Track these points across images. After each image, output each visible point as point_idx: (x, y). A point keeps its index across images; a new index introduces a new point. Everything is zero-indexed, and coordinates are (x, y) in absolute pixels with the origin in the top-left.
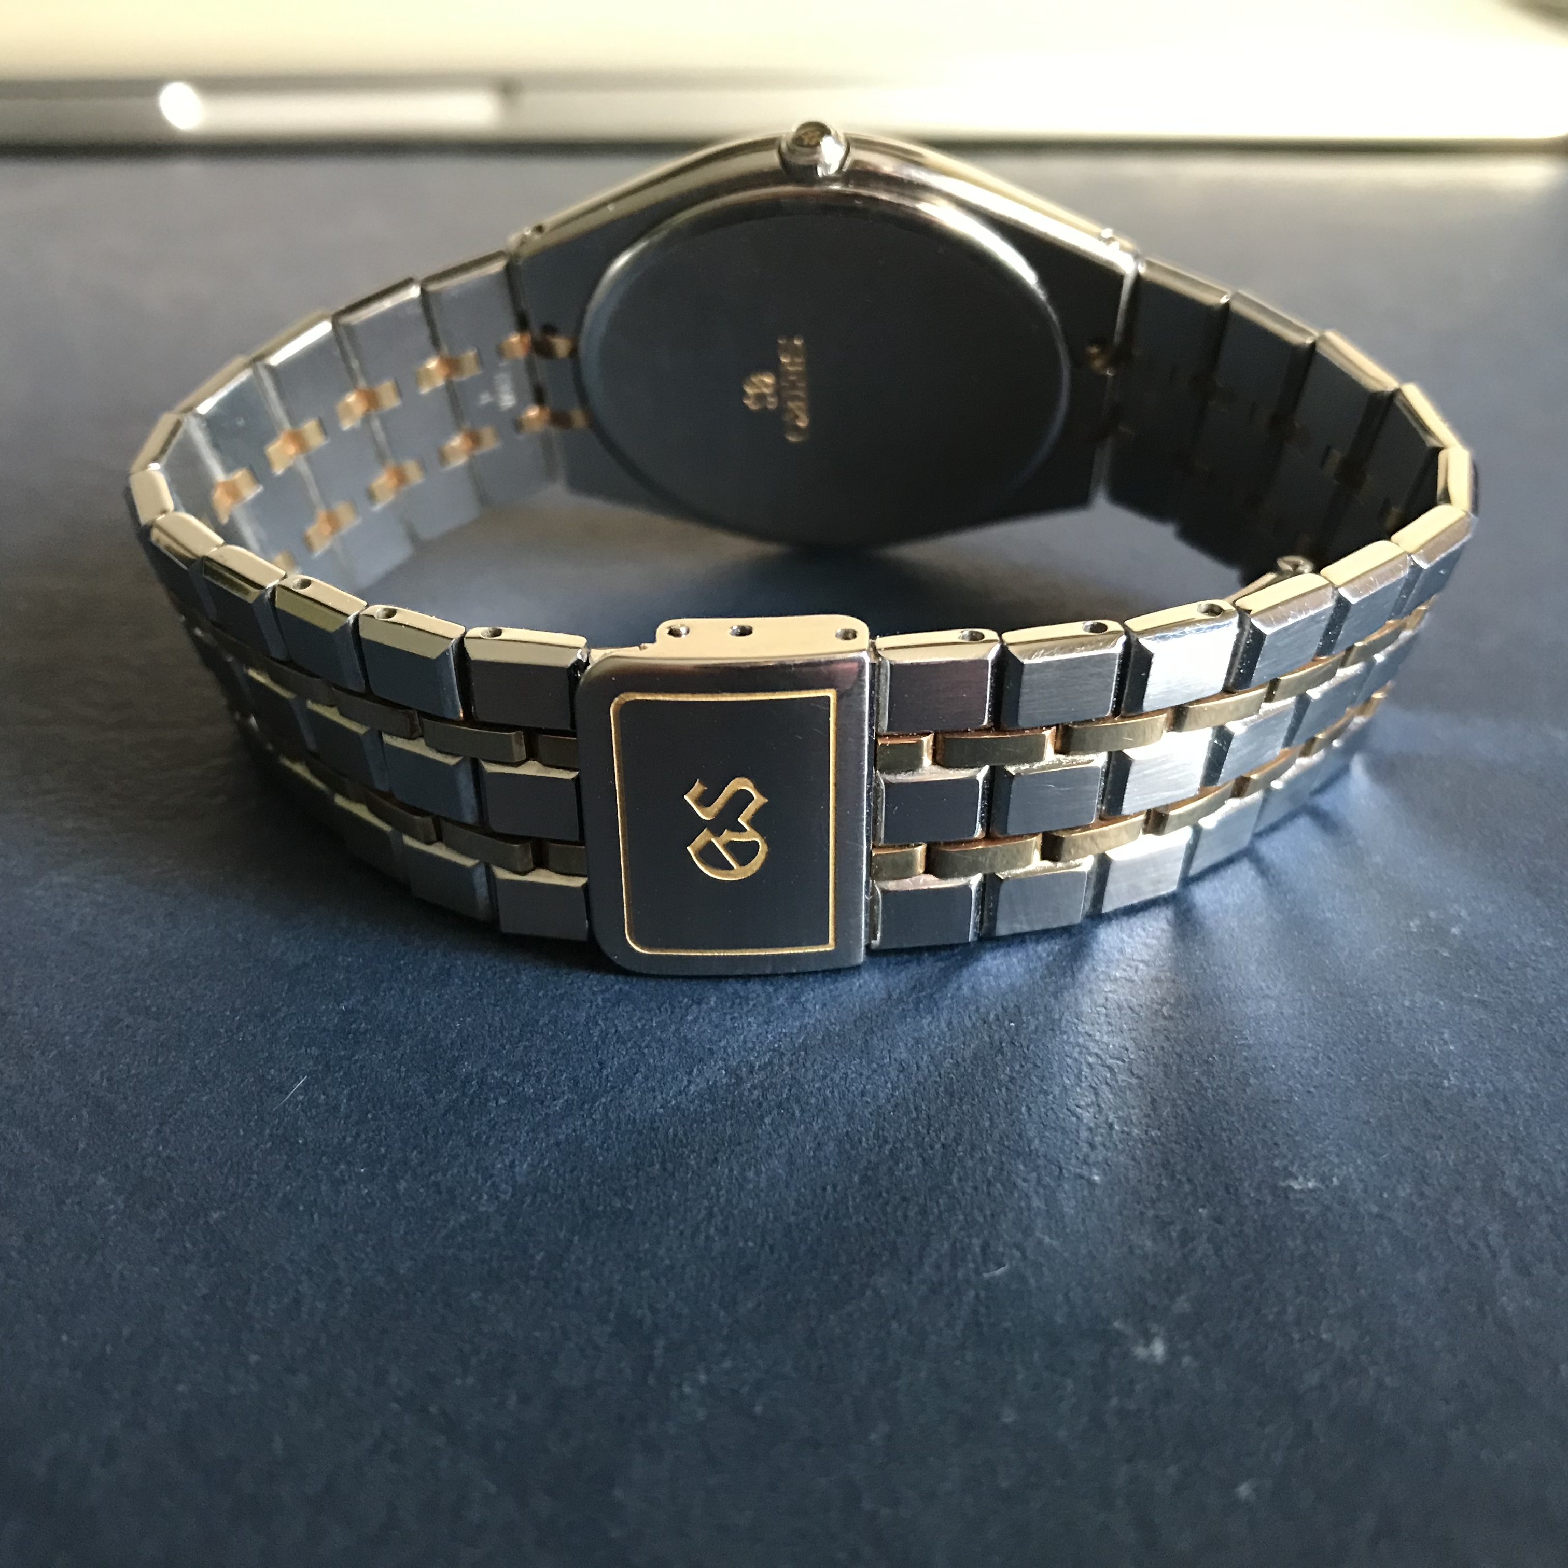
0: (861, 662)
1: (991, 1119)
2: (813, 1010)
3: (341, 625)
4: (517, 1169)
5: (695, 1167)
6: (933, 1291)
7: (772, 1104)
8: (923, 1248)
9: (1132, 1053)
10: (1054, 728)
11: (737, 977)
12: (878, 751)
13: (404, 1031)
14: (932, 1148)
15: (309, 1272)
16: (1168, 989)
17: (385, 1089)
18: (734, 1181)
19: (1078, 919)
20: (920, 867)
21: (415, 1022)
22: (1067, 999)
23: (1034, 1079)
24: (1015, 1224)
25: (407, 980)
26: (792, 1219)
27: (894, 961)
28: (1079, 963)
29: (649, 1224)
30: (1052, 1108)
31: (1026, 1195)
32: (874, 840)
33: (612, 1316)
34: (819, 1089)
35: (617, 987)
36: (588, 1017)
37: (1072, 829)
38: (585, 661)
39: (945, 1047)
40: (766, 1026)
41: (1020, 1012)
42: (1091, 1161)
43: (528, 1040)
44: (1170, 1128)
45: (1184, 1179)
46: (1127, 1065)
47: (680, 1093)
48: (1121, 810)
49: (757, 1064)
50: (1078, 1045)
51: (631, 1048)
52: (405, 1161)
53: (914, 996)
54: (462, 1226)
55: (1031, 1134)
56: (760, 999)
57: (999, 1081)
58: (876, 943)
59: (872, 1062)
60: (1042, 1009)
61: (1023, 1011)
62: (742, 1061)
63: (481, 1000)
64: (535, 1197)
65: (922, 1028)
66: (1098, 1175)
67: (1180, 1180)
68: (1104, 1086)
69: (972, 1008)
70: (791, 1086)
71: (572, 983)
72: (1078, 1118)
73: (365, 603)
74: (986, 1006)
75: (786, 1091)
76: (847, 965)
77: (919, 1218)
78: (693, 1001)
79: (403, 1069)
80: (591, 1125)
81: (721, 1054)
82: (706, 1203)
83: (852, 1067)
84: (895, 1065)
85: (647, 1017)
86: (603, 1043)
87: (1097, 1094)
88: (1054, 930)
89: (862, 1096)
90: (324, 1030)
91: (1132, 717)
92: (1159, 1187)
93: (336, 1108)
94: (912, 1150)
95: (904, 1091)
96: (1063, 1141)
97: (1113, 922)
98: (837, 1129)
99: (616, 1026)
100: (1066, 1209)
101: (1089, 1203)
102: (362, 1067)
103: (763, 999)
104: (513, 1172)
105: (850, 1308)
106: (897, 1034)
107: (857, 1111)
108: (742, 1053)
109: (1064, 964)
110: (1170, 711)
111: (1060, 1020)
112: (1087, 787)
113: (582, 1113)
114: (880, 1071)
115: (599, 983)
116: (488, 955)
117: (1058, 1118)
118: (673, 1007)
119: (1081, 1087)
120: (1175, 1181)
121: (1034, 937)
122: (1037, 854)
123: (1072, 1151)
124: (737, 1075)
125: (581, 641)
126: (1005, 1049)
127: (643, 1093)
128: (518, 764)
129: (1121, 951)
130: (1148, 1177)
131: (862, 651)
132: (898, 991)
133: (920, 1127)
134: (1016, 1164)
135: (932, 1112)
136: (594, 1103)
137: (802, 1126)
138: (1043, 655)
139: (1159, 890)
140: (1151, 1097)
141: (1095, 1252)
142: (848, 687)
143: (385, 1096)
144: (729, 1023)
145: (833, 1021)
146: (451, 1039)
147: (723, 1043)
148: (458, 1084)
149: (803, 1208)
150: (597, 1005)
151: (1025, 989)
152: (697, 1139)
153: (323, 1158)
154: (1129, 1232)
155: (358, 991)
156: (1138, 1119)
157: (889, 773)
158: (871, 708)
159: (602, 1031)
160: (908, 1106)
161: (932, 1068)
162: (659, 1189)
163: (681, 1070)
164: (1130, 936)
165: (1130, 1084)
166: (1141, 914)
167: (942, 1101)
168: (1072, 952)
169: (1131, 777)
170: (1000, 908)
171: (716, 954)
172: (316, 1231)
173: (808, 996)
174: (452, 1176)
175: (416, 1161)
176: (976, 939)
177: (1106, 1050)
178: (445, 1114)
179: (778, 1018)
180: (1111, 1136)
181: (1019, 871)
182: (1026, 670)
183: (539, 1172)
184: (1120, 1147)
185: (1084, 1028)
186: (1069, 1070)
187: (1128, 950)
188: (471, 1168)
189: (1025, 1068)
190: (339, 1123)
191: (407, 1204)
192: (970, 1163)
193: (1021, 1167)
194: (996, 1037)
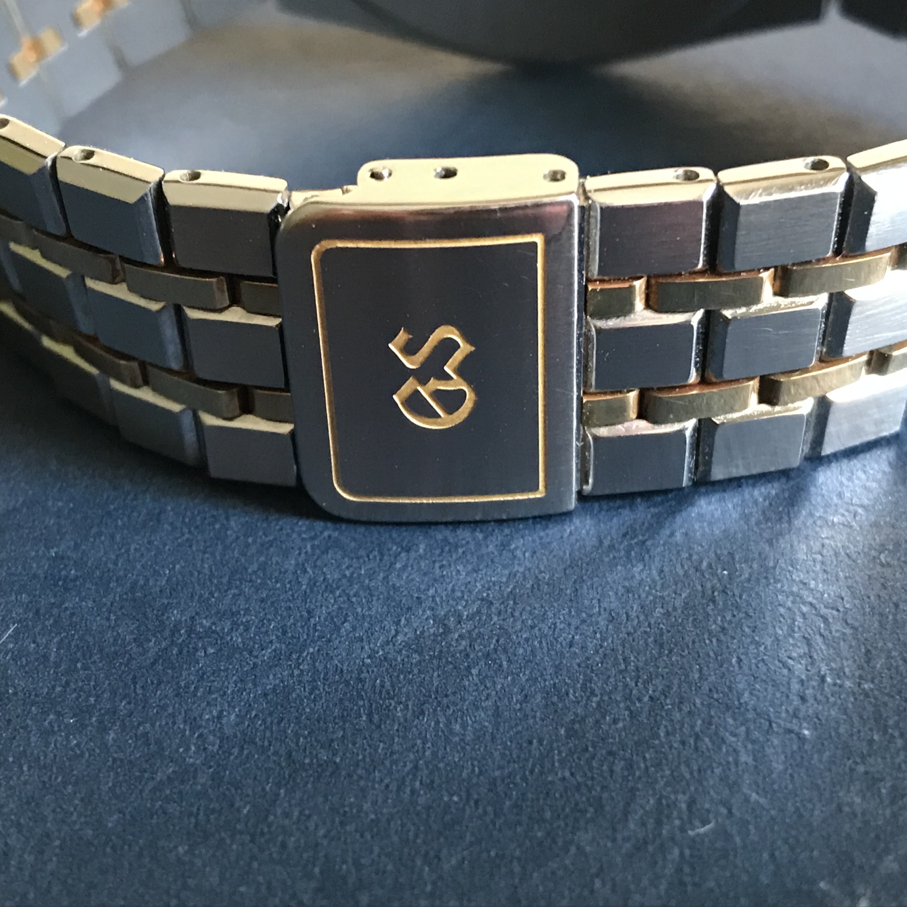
0: (570, 204)
1: (700, 670)
2: (522, 559)
3: (40, 166)
4: (224, 721)
5: (402, 720)
6: (638, 849)
7: (480, 654)
8: (628, 804)
9: (848, 602)
10: (772, 270)
11: (446, 524)
12: (588, 296)
13: (114, 578)
14: (639, 700)
15: (18, 825)
16: (888, 535)
17: (94, 638)
18: (440, 733)
19: (796, 461)
20: (633, 412)
21: (126, 569)
22: (783, 545)
23: (747, 630)
24: (721, 779)
25: (116, 527)
26: (497, 773)
27: (605, 507)
28: (796, 508)
29: (355, 777)
30: (763, 660)
31: (735, 750)
32: (585, 386)
33: (317, 870)
34: (527, 640)
35: (326, 534)
36: (297, 565)
37: (792, 372)
38: (285, 205)
39: (655, 597)
40: (475, 575)
41: (733, 559)
42: (801, 715)
43: (237, 587)
44: (884, 680)
45: (897, 734)
46: (841, 615)
47: (388, 643)
48: (842, 353)
49: (466, 613)
50: (792, 593)
51: (340, 596)
52: (114, 711)
53: (626, 543)
54: (169, 778)
55: (741, 686)
56: (470, 546)
57: (710, 632)
58: (588, 488)
59: (582, 611)
60: (756, 556)
61: (737, 557)
62: (450, 611)
63: (190, 546)
64: (242, 748)
65: (633, 577)
66: (808, 729)
67: (892, 736)
68: (818, 637)
69: (685, 555)
70: (499, 636)
71: (281, 529)
72: (790, 670)
73: (63, 144)
74: (698, 554)
75: (494, 641)
76: (559, 511)
77: (626, 773)
78: (402, 548)
79: (113, 617)
80: (299, 676)
81: (429, 603)
82: (412, 756)
83: (561, 617)
84: (605, 615)
85: (355, 564)
86: (312, 591)
87: (809, 644)
88: (771, 473)
89: (571, 646)
90: (35, 576)
91: (855, 257)
92: (871, 742)
93: (46, 657)
94: (620, 702)
95: (612, 642)
96: (774, 694)
97: (833, 464)
98: (545, 680)
99: (324, 573)
100: (774, 764)
101: (799, 759)
102: (72, 614)
103: (472, 546)
104: (221, 723)
105: (553, 865)
106: (607, 583)
107: (564, 662)
108: (451, 602)
109: (781, 509)
110: (893, 250)
111: (774, 568)
112: (806, 331)
113: (290, 663)
114: (588, 621)
115: (309, 529)
116: (197, 501)
117: (768, 669)
118: (382, 554)
119: (793, 637)
120: (887, 737)
121: (750, 482)
122: (754, 397)
123: (782, 704)
124: (445, 625)
125: (280, 184)
126: (717, 598)
127: (351, 642)
128: (221, 311)
129: (840, 495)
130: (859, 731)
131: (571, 193)
132: (609, 538)
133: (628, 679)
134: (725, 719)
135: (641, 664)
136: (301, 652)
137: (509, 678)
138: (761, 195)
139: (881, 431)
140: (866, 648)
141: (802, 810)
142: (557, 232)
143: (94, 645)
144: (437, 571)
145: (543, 569)
146: (160, 586)
147: (431, 592)
148: (167, 633)
149: (509, 762)
150: (306, 553)
151: (740, 535)
152: (404, 690)
153: (33, 708)
154: (838, 788)
155: (68, 537)
156: (851, 671)
157: (601, 318)
158: (580, 252)
159: (310, 580)
160: (616, 658)
161: (642, 618)
162: (365, 741)
163: (389, 619)
164: (850, 479)
165: (844, 634)
166: (861, 456)
167: (651, 653)
168: (789, 497)
169: (852, 319)
170: (715, 454)
171: (425, 501)
172: (25, 783)
173: (517, 543)
174: (160, 725)
175: (125, 712)
176: (690, 483)
177: (821, 600)
178: (153, 664)
179: (487, 566)
180: (823, 689)
181: (735, 415)
182: (742, 212)
183: (246, 724)
184: (832, 699)
185: (799, 576)
186: (782, 620)
187: (848, 495)
188: (180, 719)
189: (737, 618)
190: (49, 672)
191: (115, 755)
192: (677, 716)
193: (730, 721)
194: (709, 585)
